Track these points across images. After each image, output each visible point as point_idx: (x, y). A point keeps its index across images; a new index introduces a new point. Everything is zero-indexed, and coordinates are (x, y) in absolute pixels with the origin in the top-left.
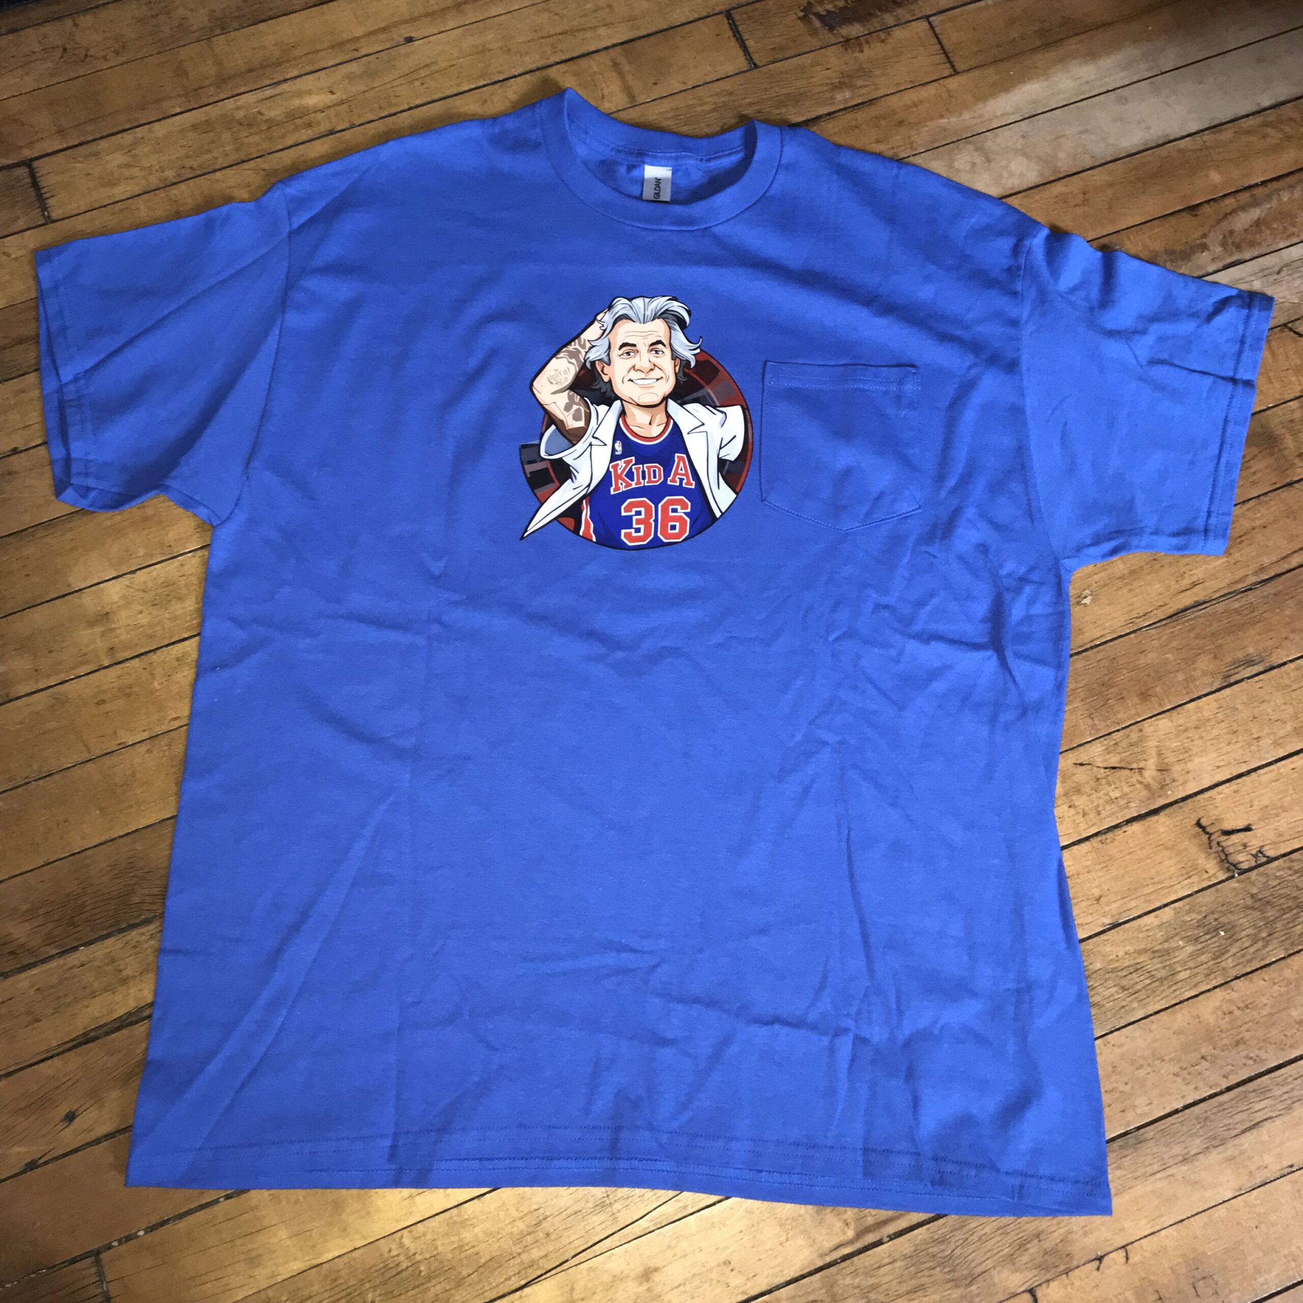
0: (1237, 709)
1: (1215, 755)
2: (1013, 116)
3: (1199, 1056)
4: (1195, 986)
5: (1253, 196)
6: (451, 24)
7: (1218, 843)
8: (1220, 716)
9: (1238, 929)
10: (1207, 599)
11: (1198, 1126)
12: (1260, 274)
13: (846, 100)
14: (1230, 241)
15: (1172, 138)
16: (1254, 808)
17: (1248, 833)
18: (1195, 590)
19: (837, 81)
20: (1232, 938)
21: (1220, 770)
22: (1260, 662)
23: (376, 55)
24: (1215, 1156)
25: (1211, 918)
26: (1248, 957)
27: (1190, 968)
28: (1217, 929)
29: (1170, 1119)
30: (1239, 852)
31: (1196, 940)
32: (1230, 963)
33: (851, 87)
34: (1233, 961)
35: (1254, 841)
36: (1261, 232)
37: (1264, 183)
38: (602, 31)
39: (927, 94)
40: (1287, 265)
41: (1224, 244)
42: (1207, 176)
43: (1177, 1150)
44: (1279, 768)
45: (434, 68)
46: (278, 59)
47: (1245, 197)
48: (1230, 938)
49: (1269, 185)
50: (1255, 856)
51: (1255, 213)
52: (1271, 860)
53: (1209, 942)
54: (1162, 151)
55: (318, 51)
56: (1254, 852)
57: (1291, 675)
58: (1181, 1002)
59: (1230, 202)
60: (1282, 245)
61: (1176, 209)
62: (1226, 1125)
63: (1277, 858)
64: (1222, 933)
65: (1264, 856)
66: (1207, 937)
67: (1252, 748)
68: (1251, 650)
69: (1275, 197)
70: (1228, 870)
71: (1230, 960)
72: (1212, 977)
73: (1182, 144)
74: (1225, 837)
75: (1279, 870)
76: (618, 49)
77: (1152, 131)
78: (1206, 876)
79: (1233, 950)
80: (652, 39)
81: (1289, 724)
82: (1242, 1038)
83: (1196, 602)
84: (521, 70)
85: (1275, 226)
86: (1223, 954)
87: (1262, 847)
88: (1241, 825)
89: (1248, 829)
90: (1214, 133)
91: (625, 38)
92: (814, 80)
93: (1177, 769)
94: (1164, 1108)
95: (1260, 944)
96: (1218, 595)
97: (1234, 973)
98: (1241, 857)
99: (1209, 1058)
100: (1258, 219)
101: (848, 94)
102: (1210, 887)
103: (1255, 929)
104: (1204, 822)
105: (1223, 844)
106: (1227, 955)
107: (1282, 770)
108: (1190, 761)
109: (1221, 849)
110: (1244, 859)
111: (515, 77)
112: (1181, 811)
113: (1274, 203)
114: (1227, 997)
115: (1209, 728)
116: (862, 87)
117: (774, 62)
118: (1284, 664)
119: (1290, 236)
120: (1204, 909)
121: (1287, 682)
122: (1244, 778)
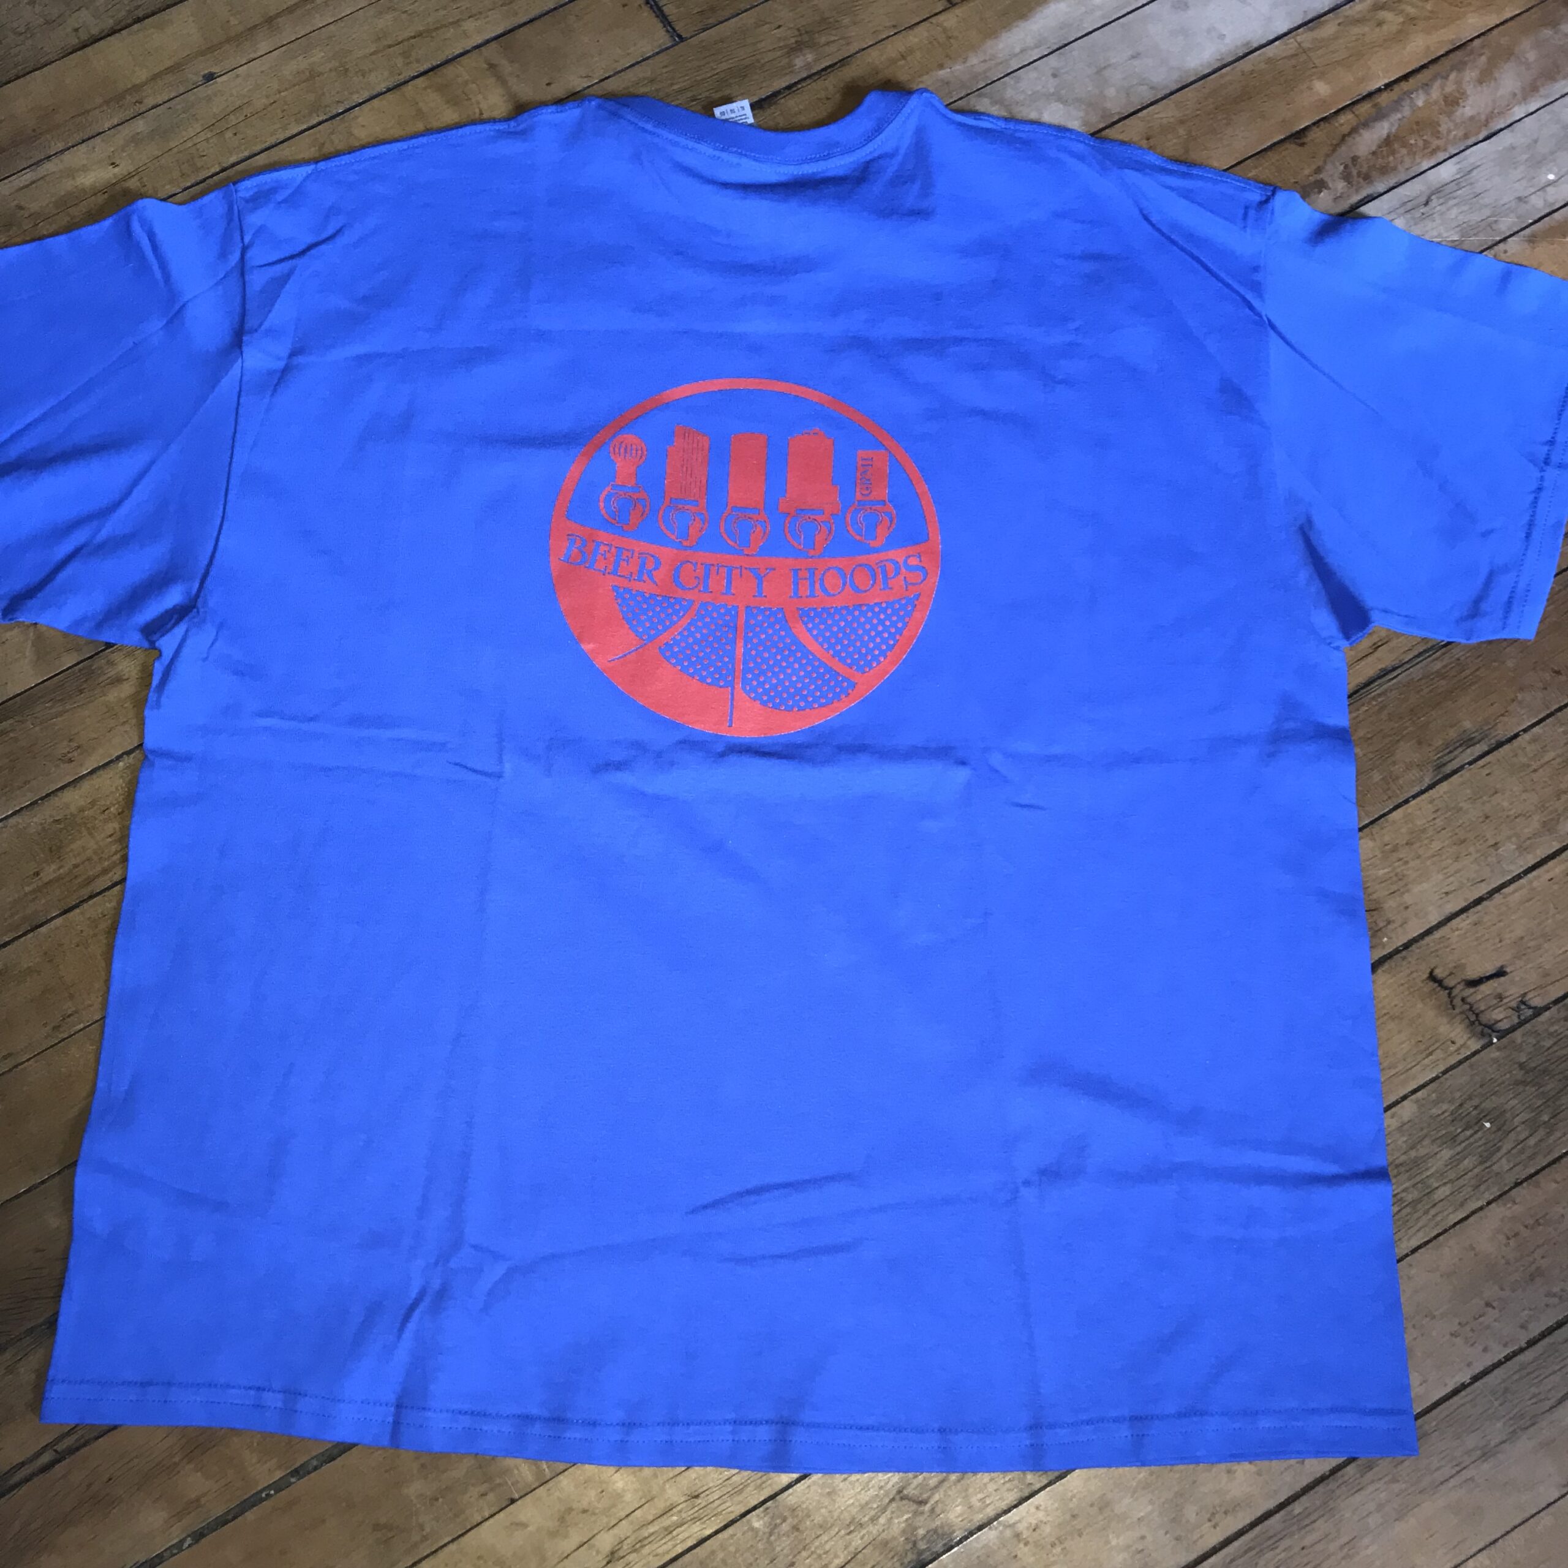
0: (1461, 809)
1: (1441, 877)
2: (1036, 51)
3: (1482, 1303)
4: (1462, 1205)
5: (1375, 105)
6: (263, 47)
7: (1463, 1000)
8: (1439, 822)
9: (1508, 1115)
10: (1396, 663)
11: (1496, 1403)
12: (1402, 210)
13: (808, 66)
14: (1354, 172)
15: (1255, 45)
16: (1503, 943)
17: (1502, 979)
18: (1377, 654)
19: (793, 40)
20: (1502, 1129)
21: (1451, 896)
22: (1483, 739)
23: (167, 105)
24: (1525, 1444)
25: (1468, 1106)
26: (1528, 1152)
27: (1451, 1181)
28: (1479, 1121)
29: (1455, 1399)
30: (1496, 1007)
31: (1454, 1139)
32: (1505, 1165)
33: (812, 45)
34: (1509, 1161)
35: (1511, 988)
36: (1393, 153)
37: (1389, 86)
38: (469, 25)
39: (916, 40)
40: (1437, 191)
41: (1347, 177)
42: (1310, 88)
43: (1471, 1441)
44: (1531, 882)
45: (247, 111)
46: (34, 130)
47: (1365, 108)
48: (1499, 1129)
49: (1396, 88)
50: (1517, 1009)
51: (1383, 128)
52: (1538, 1012)
53: (1472, 1140)
54: (1245, 65)
55: (88, 112)
56: (1514, 1004)
57: (1528, 749)
58: (1445, 1231)
59: (1346, 118)
60: (1425, 165)
61: (1275, 140)
62: (1534, 1396)
63: (1547, 1008)
64: (1488, 1125)
65: (1530, 1007)
66: (1468, 1133)
67: (1489, 859)
68: (1467, 724)
69: (1406, 103)
70: (1483, 1035)
71: (1504, 1161)
72: (1482, 1188)
73: (1270, 51)
74: (1472, 990)
75: (1553, 1024)
76: (493, 44)
77: (1227, 41)
78: (1453, 1048)
79: (1507, 1146)
80: (537, 23)
81: (1536, 818)
82: (1538, 1268)
83: (1384, 669)
84: (366, 95)
85: (1412, 142)
86: (1492, 1154)
87: (1525, 994)
88: (1490, 969)
89: (1500, 973)
90: (1312, 30)
91: (500, 31)
92: (763, 44)
93: (1391, 904)
94: (1446, 1385)
96: (1411, 656)
97: (1510, 1179)
98: (1497, 1014)
99: (1495, 1304)
100: (1388, 136)
101: (810, 57)
102: (1460, 1063)
103: (1532, 1112)
104: (1439, 973)
105: (1469, 1000)
106: (1499, 1155)
107: (1535, 884)
108: (1408, 891)
109: (1468, 1007)
110: (1501, 1016)
111: (360, 104)
112: (1404, 963)
113: (1406, 111)
114: (1508, 1213)
115: (1426, 842)
116: (828, 43)
117: (704, 30)
118: (1516, 736)
119: (1434, 152)
120: (1458, 1095)
121: (1524, 760)
122: (1485, 903)
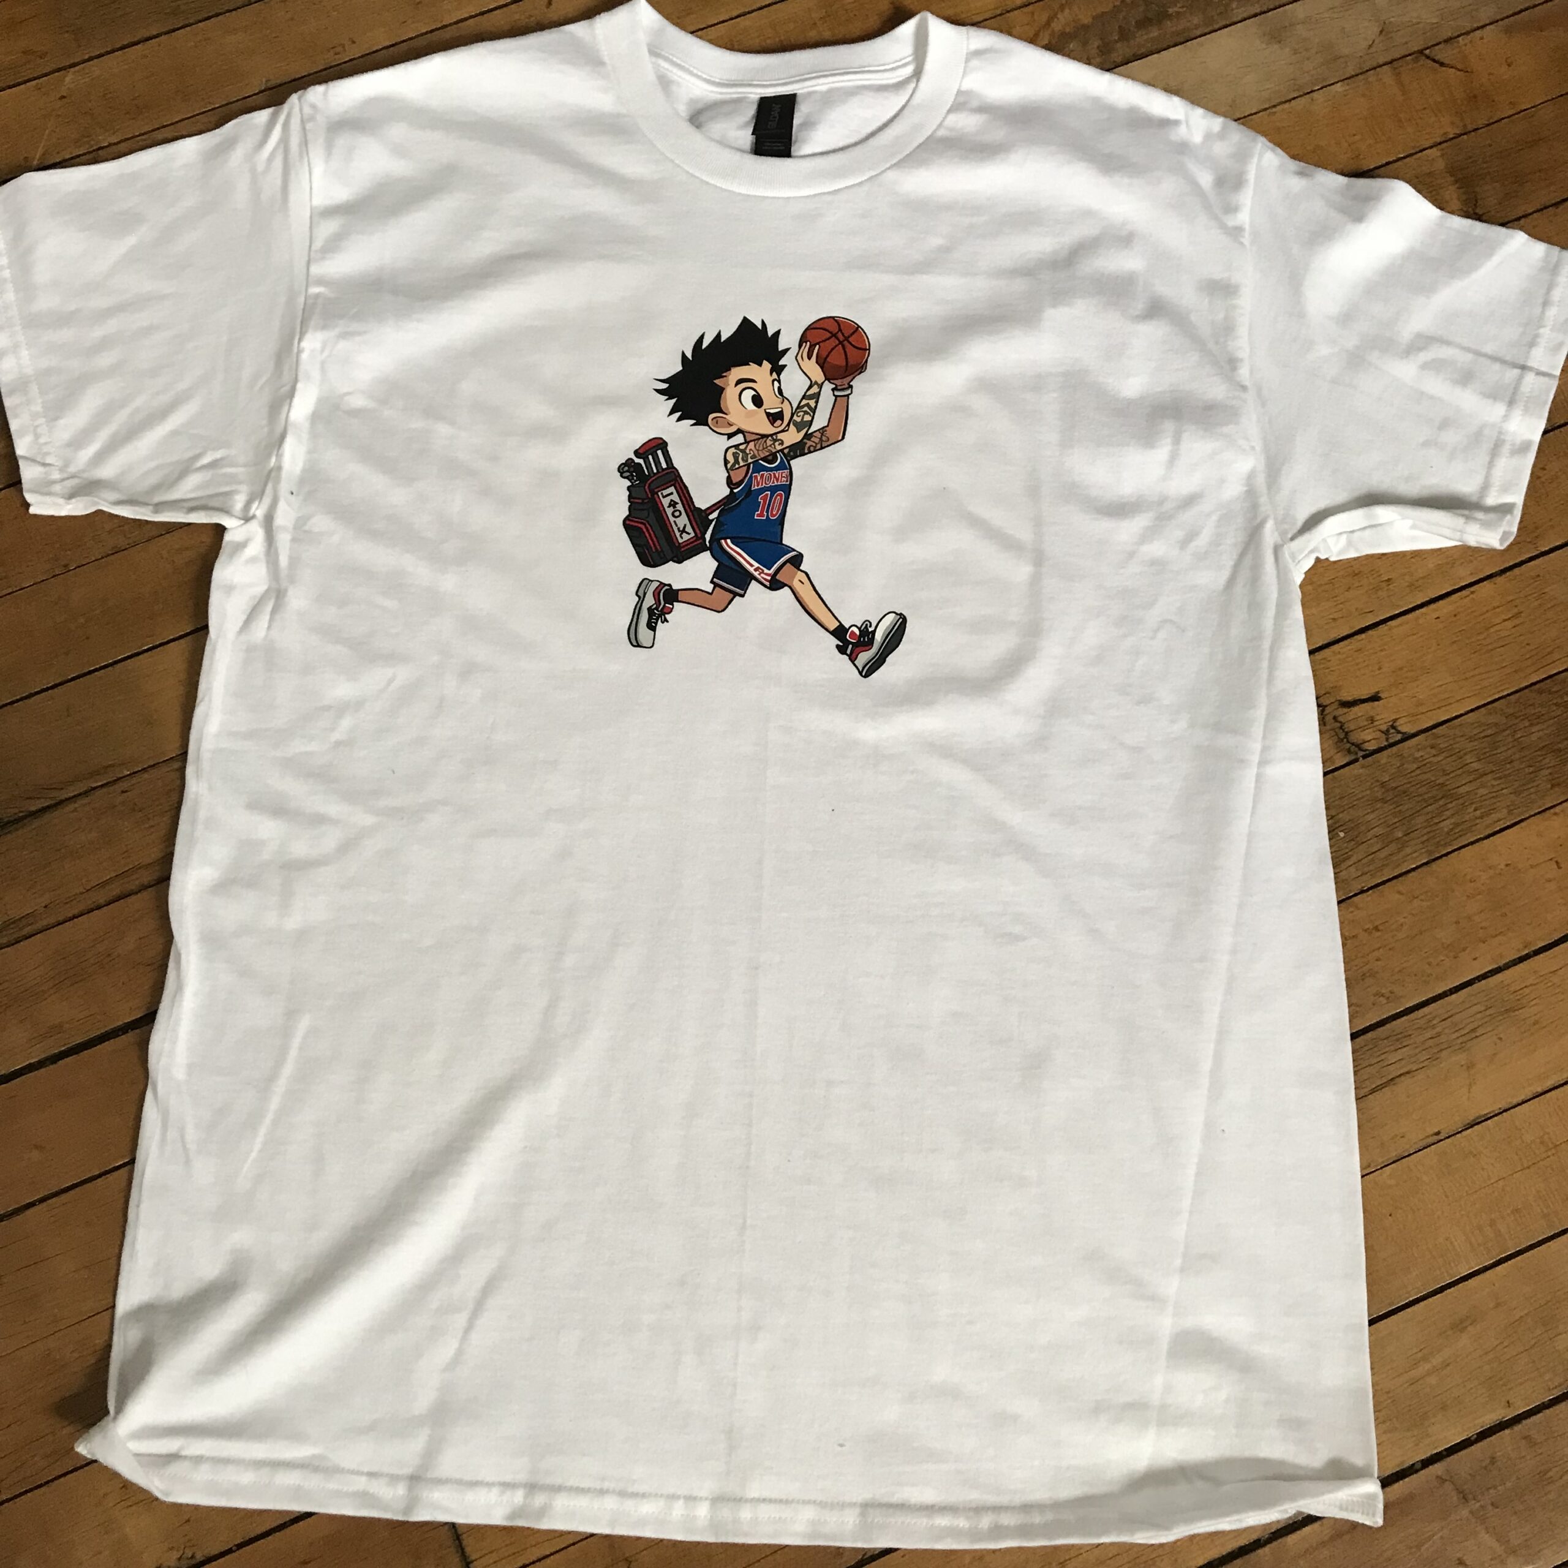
95: (1393, 847)
